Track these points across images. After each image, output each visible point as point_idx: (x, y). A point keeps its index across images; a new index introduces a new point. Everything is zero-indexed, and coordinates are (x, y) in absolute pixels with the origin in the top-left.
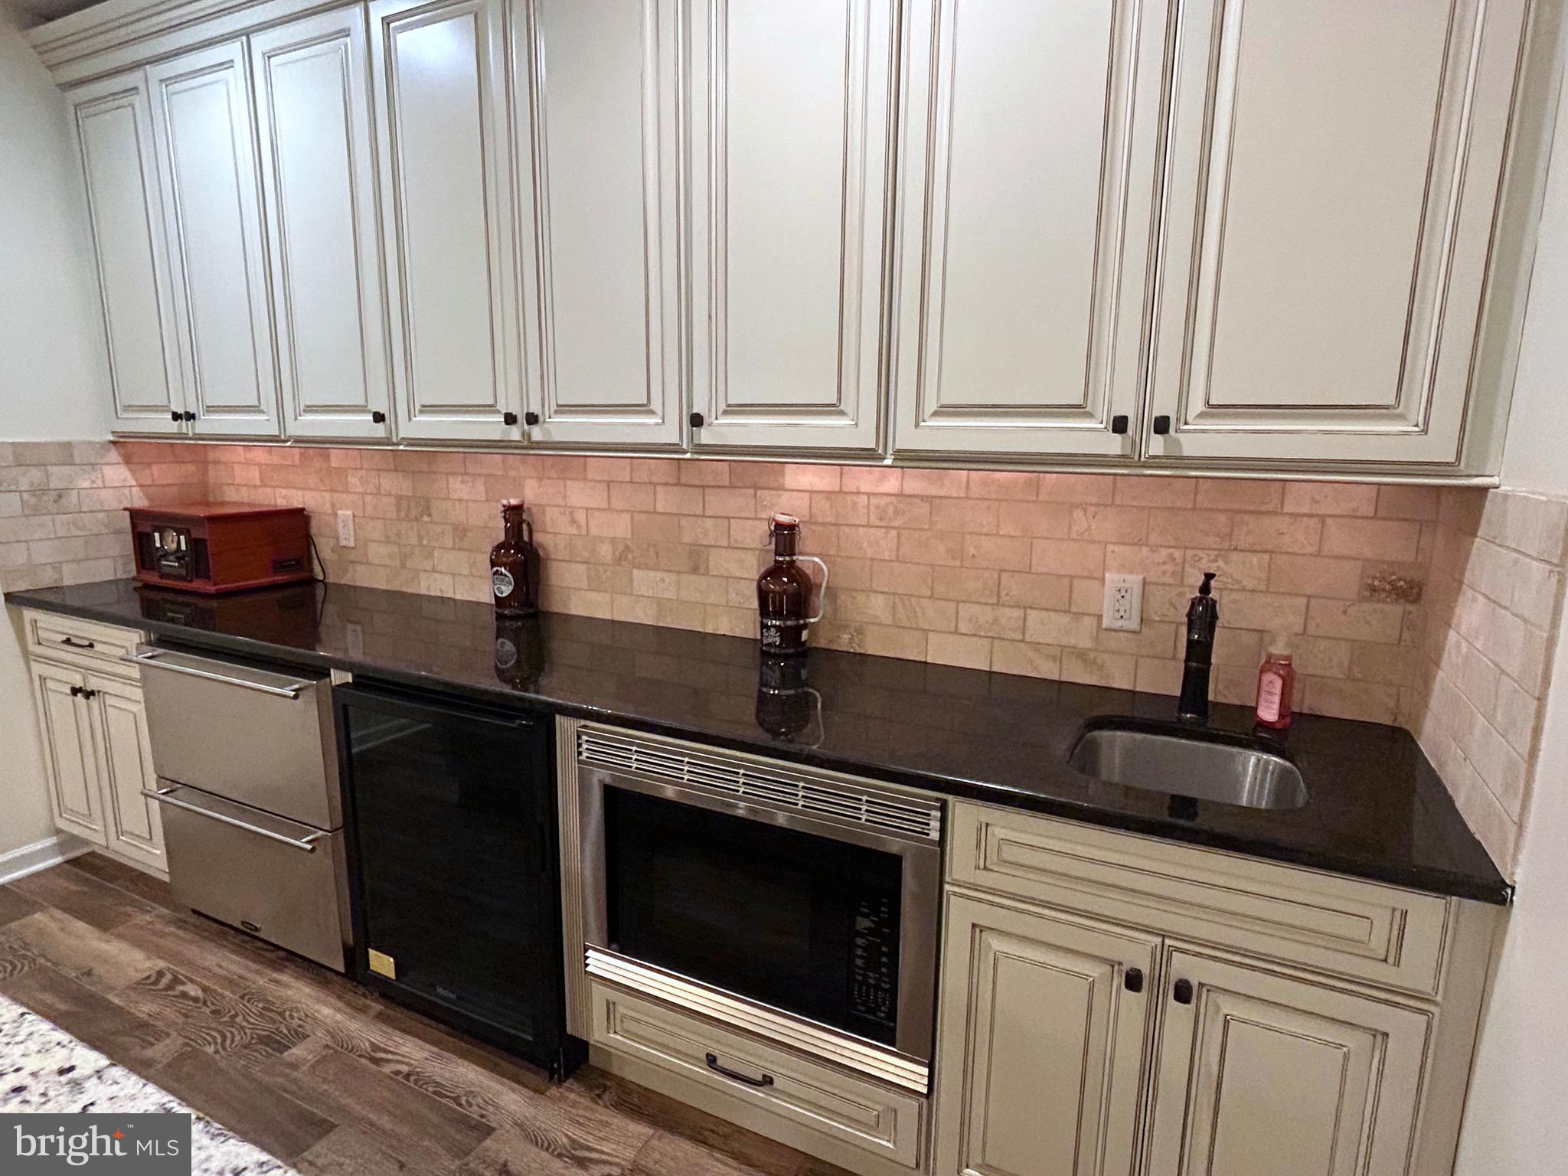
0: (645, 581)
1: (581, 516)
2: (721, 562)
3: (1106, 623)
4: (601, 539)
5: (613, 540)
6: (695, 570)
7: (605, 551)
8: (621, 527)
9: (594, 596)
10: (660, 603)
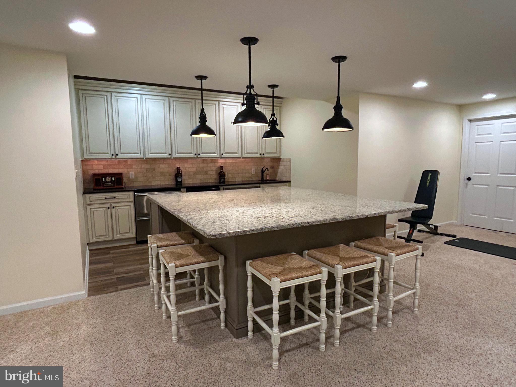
0: (199, 177)
1: (187, 169)
2: (210, 173)
3: (253, 173)
4: (191, 172)
5: (193, 172)
6: (206, 174)
7: (192, 173)
8: (194, 169)
9: (190, 180)
10: (201, 179)
